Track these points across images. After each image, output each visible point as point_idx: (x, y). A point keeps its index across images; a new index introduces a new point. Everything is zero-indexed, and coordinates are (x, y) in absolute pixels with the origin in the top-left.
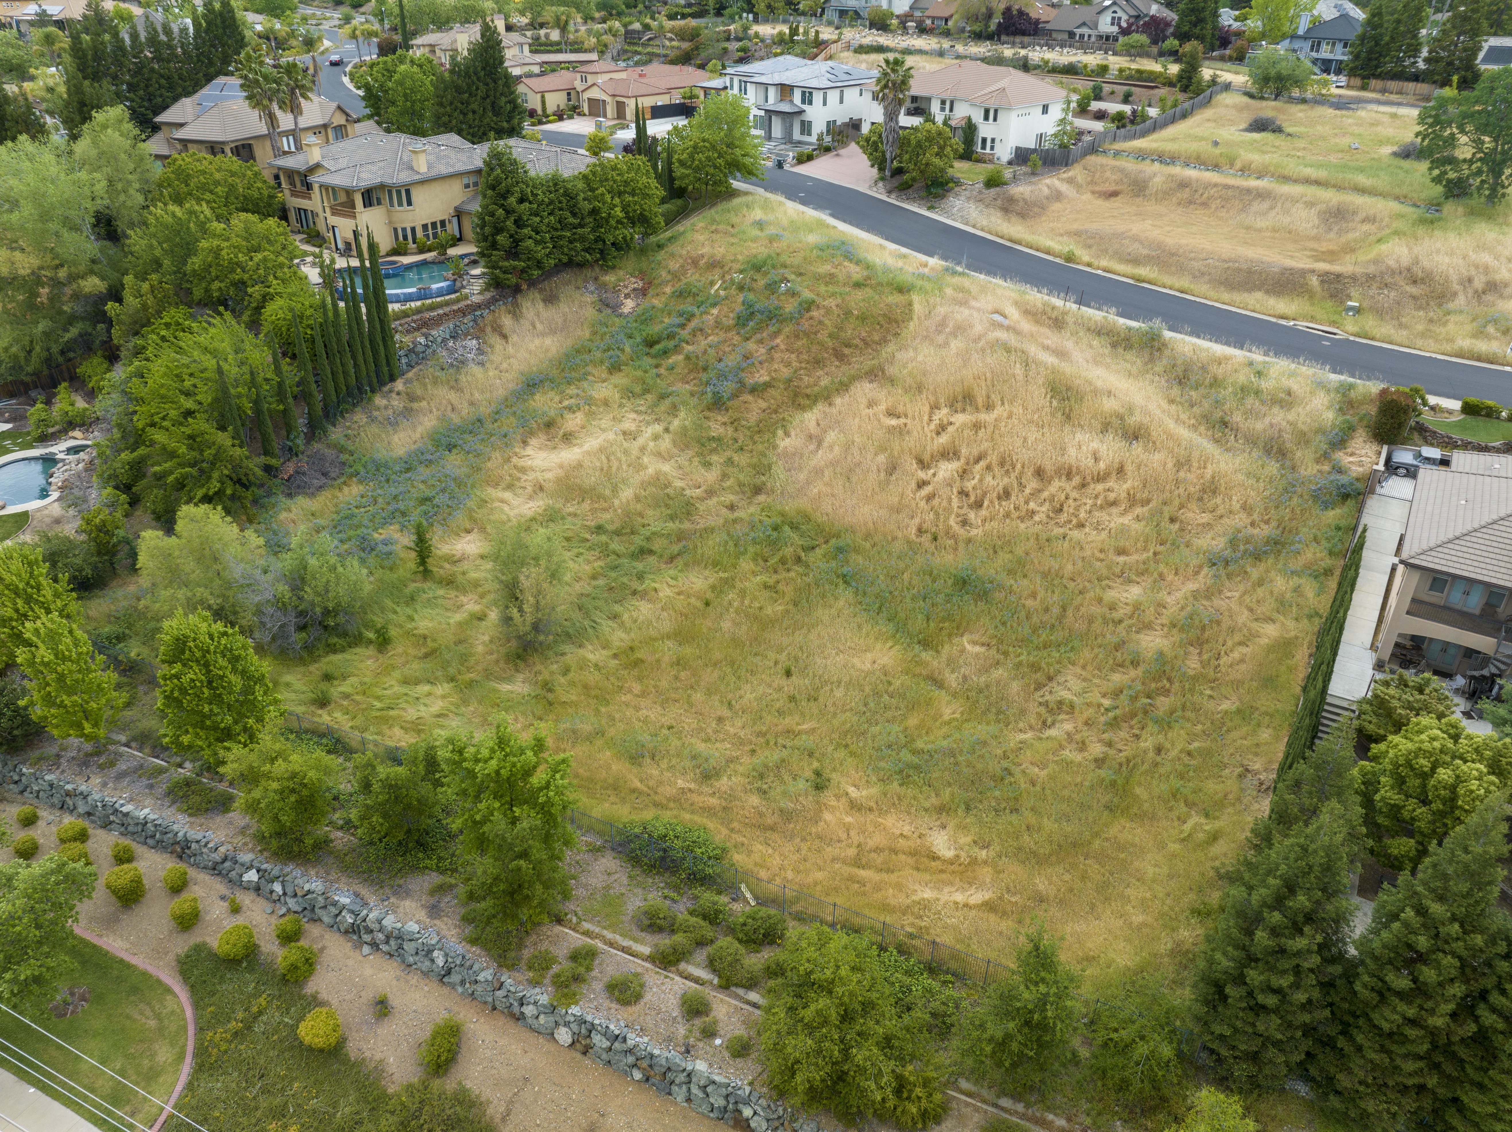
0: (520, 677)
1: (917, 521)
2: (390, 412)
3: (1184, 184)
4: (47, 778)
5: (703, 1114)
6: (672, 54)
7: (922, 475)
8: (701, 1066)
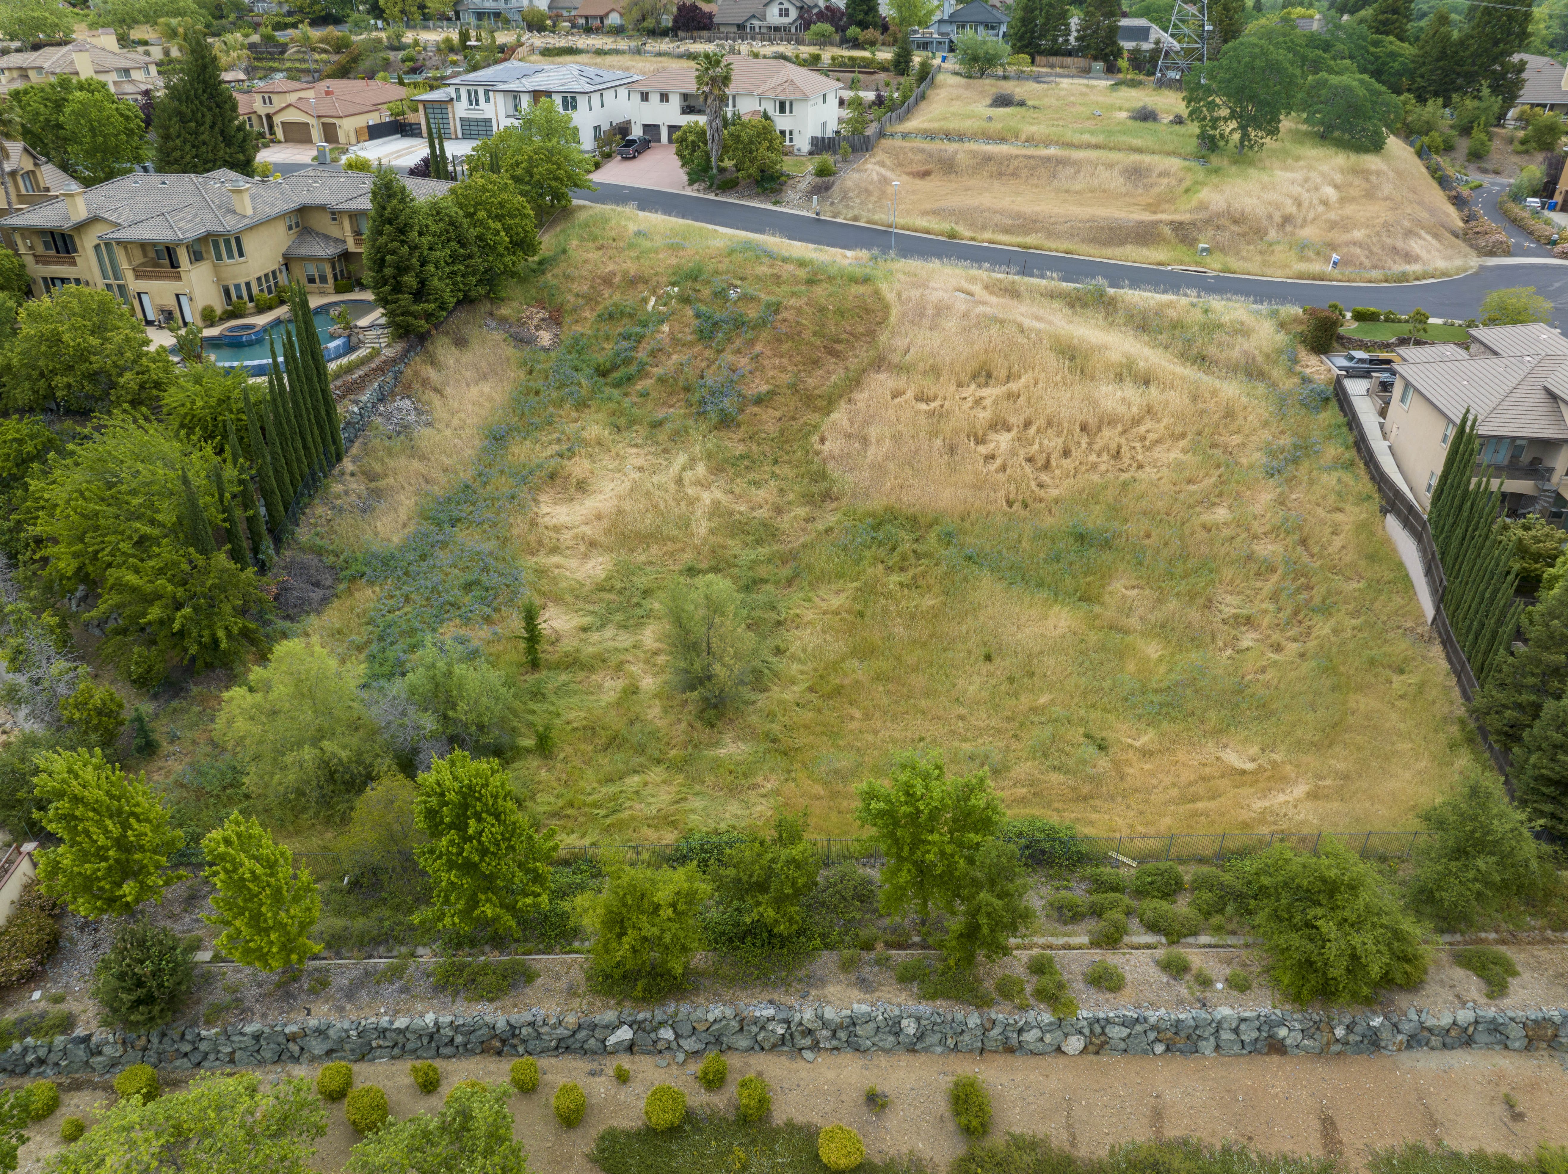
0: (727, 738)
1: (1002, 493)
2: (354, 498)
3: (988, 159)
4: (248, 1029)
5: (1235, 1055)
6: (328, 69)
7: (982, 449)
8: (1224, 1011)
